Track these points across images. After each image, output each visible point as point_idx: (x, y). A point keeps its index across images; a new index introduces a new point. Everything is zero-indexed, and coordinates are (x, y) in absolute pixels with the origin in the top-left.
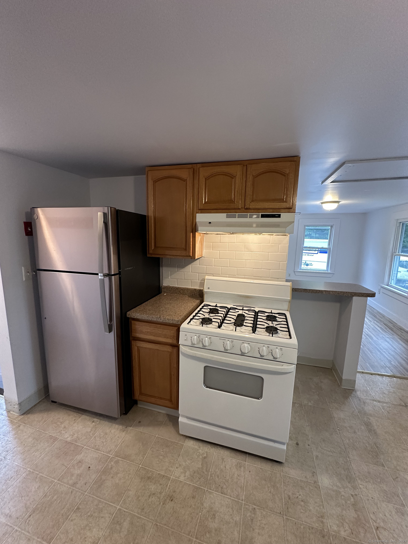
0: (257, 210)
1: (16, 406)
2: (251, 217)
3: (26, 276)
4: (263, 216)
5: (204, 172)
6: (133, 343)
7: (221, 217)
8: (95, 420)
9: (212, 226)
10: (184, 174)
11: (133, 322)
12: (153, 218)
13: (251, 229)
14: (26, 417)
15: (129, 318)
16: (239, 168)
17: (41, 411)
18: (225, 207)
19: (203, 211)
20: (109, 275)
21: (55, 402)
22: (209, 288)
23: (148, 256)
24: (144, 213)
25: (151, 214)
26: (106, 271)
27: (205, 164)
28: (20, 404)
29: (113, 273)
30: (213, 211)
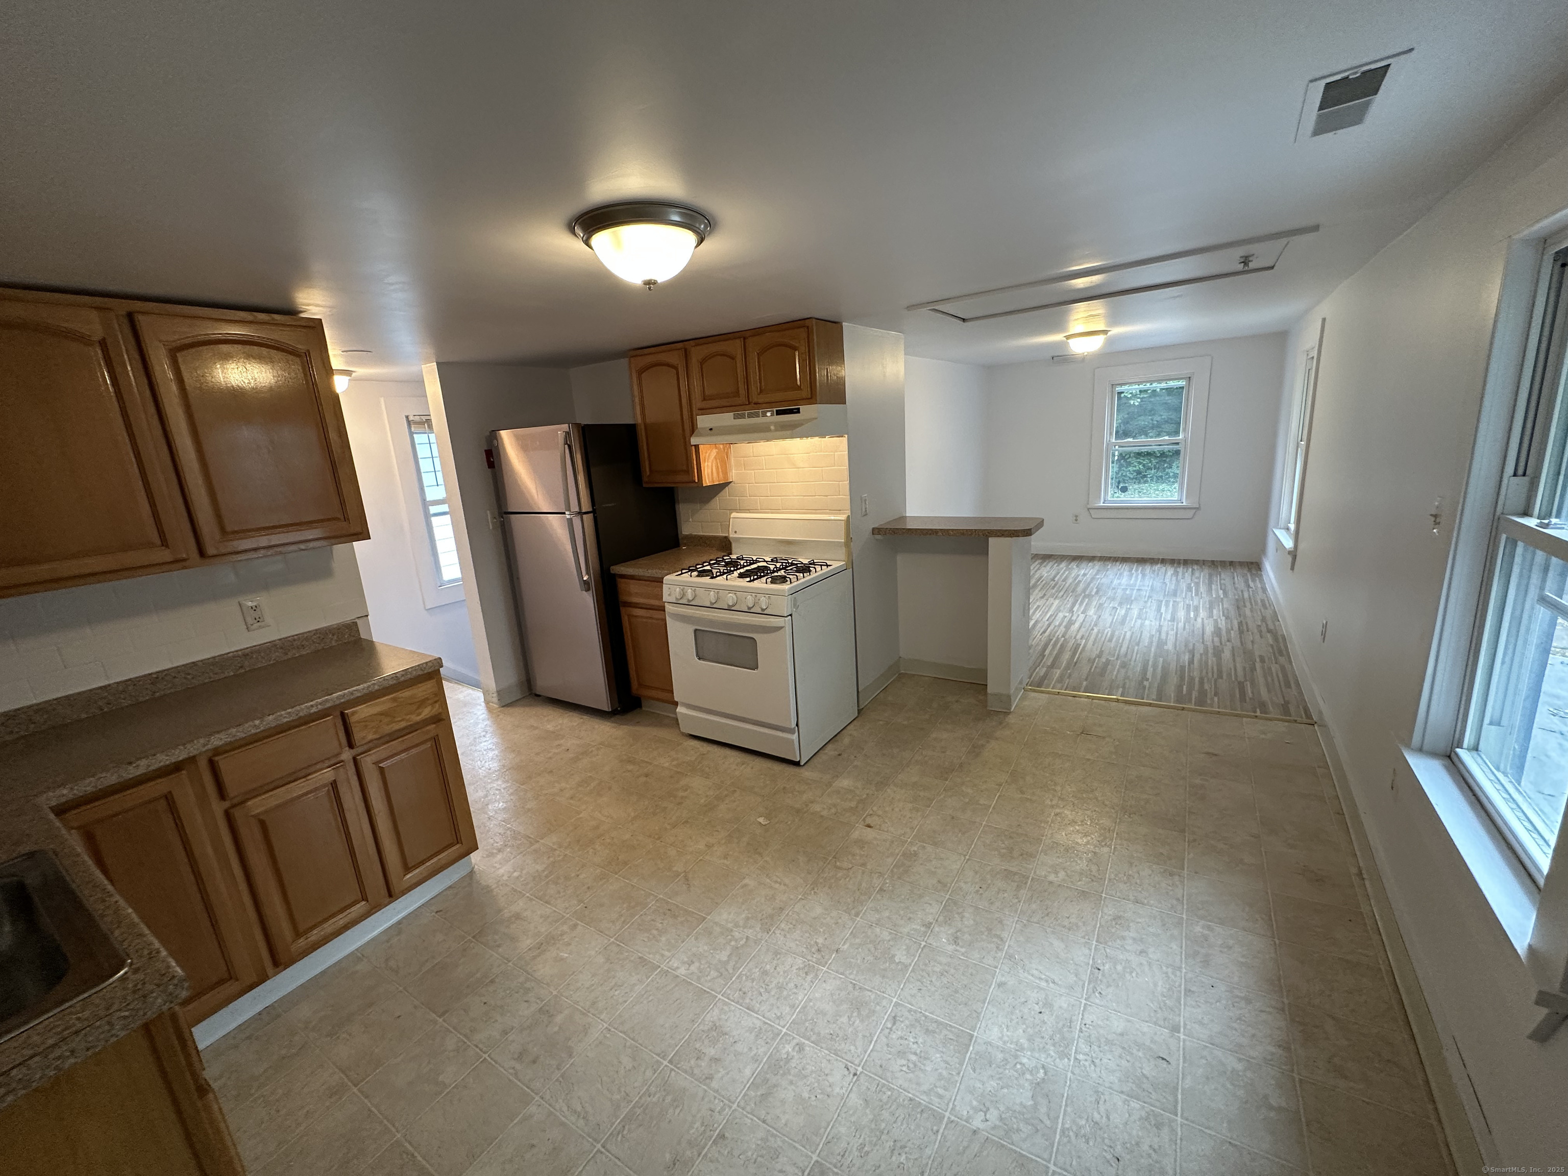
0: (770, 404)
1: (495, 695)
2: (764, 415)
3: (493, 523)
4: (779, 413)
5: (697, 354)
6: (623, 610)
7: (726, 419)
8: (585, 717)
9: (713, 435)
10: (674, 358)
11: (619, 580)
12: (643, 427)
13: (768, 434)
14: (507, 710)
15: (615, 575)
16: (738, 343)
17: (524, 706)
18: (728, 404)
19: (704, 411)
20: (580, 513)
21: (539, 696)
22: (736, 532)
23: (645, 485)
24: (631, 422)
25: (639, 421)
26: (576, 508)
27: (700, 341)
28: (499, 692)
29: (584, 511)
30: (714, 410)
